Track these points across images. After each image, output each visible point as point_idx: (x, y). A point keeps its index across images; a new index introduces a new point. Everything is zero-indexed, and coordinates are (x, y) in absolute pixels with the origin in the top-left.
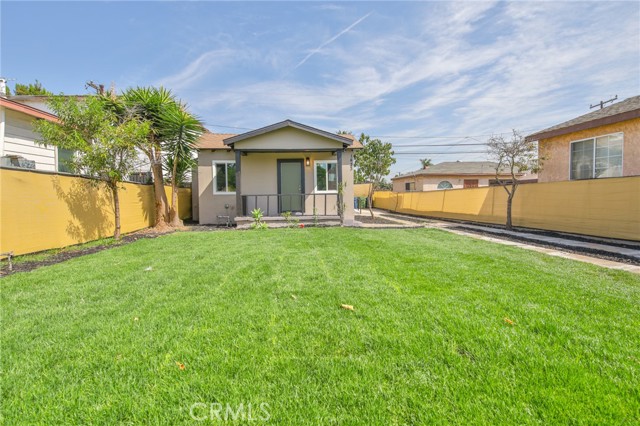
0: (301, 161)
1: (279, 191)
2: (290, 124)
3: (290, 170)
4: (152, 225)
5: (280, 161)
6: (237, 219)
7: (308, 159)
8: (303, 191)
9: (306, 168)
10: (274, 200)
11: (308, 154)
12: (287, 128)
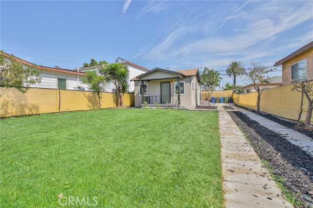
0: (169, 82)
1: (161, 95)
2: (157, 69)
3: (165, 86)
4: (117, 106)
5: (161, 83)
6: (142, 105)
7: (172, 81)
8: (170, 94)
9: (171, 85)
10: (159, 98)
11: (172, 80)
12: (157, 71)
